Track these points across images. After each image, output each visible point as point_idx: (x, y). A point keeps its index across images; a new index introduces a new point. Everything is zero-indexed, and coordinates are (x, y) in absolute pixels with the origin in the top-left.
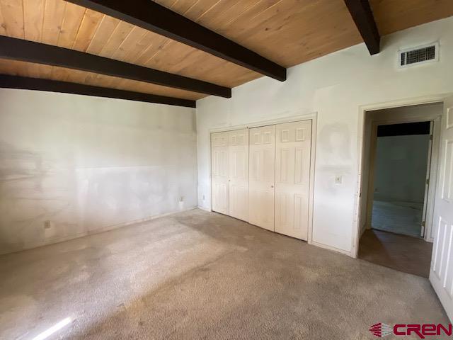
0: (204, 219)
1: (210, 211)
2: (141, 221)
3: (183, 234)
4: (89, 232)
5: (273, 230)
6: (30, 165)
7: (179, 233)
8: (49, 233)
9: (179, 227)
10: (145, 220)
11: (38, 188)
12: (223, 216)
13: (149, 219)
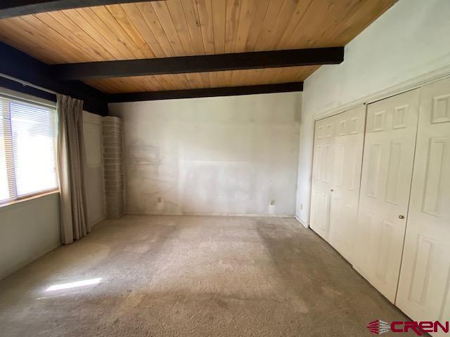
0: (289, 235)
1: (306, 226)
2: (225, 215)
3: (248, 243)
4: (184, 212)
5: (393, 303)
6: (152, 156)
7: (244, 241)
8: (160, 206)
9: (252, 234)
10: (230, 215)
11: (156, 173)
12: (319, 240)
13: (233, 215)
